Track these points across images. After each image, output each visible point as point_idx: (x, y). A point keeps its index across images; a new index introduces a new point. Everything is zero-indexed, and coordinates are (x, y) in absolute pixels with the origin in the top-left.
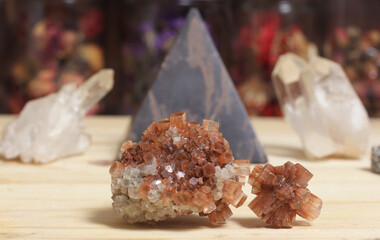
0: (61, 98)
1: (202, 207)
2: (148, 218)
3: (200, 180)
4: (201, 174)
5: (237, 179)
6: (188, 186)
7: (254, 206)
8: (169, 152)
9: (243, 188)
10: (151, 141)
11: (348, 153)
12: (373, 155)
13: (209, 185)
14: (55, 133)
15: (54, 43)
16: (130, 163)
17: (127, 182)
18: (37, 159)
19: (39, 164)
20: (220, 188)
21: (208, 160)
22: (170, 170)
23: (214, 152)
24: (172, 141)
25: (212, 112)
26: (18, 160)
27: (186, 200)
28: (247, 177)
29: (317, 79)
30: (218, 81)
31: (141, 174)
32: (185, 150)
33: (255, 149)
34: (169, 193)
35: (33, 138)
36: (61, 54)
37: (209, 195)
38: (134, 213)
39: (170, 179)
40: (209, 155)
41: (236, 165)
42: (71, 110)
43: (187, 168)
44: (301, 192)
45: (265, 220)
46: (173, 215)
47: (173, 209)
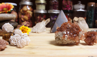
1: (76, 41)
2: (64, 43)
3: (76, 35)
4: (76, 33)
6: (74, 36)
8: (68, 29)
10: (64, 26)
13: (78, 36)
16: (59, 31)
17: (59, 35)
18: (38, 32)
19: (39, 33)
20: (80, 37)
26: (35, 32)
27: (73, 40)
31: (62, 34)
32: (72, 28)
34: (69, 38)
35: (38, 29)
36: (41, 20)
38: (61, 43)
39: (69, 35)
40: (77, 29)
43: (73, 32)
46: (69, 43)
47: (69, 41)
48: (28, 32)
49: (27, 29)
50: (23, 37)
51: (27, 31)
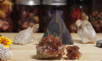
0: (27, 30)
1: (56, 55)
2: (44, 58)
3: (55, 49)
4: (55, 48)
5: (63, 49)
6: (52, 51)
7: (67, 55)
8: (49, 43)
9: (64, 51)
10: (45, 41)
11: (92, 42)
12: (97, 43)
13: (57, 50)
14: (26, 38)
15: (28, 16)
16: (40, 46)
17: (39, 50)
18: (22, 44)
19: (23, 45)
20: (59, 51)
21: (57, 45)
22: (49, 47)
23: (58, 43)
24: (49, 41)
25: (61, 33)
26: (18, 44)
27: (52, 54)
28: (66, 49)
29: (85, 25)
30: (62, 26)
31: (42, 48)
32: (52, 43)
33: (71, 41)
34: (48, 52)
35: (21, 39)
36: (29, 18)
37: (57, 53)
38: (41, 57)
39: (49, 49)
40: (57, 44)
41: (63, 46)
42: (30, 33)
43: (52, 47)
44: (77, 52)
45: (69, 58)
46: (49, 57)
47: (49, 56)
48: (9, 45)
49: (8, 40)
50: (5, 51)
51: (8, 43)
